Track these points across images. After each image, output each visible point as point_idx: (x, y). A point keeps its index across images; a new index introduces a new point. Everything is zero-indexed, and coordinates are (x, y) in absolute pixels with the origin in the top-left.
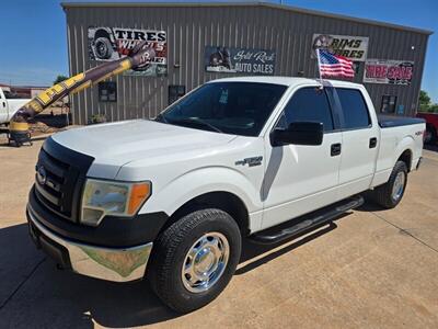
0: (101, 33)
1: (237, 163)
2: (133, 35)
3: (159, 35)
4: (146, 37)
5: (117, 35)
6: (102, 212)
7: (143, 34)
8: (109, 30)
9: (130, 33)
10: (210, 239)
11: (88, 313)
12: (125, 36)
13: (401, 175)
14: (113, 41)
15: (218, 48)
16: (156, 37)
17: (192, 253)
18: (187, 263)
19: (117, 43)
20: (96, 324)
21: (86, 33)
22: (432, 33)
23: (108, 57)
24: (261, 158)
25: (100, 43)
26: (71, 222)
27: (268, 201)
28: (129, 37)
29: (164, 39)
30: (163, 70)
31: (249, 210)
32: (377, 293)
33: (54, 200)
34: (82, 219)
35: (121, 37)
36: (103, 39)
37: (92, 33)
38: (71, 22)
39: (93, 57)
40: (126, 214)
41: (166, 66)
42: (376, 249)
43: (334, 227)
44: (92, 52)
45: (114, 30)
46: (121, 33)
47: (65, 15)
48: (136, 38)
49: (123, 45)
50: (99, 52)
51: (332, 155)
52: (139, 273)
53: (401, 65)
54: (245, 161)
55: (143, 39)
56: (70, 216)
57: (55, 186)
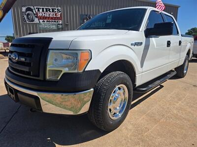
0: (29, 9)
1: (132, 44)
2: (45, 10)
3: (58, 10)
4: (51, 10)
5: (37, 10)
6: (61, 71)
7: (50, 9)
8: (32, 7)
9: (43, 9)
10: (119, 88)
11: (49, 139)
12: (41, 10)
14: (35, 13)
15: (87, 15)
16: (56, 10)
17: (112, 96)
18: (110, 102)
19: (37, 14)
20: (56, 145)
21: (21, 9)
22: (179, 7)
23: (33, 20)
24: (142, 43)
25: (28, 14)
26: (40, 80)
27: (144, 69)
28: (43, 11)
29: (60, 12)
30: (61, 26)
33: (26, 69)
34: (48, 78)
35: (39, 11)
36: (30, 12)
37: (24, 9)
39: (25, 21)
41: (62, 24)
43: (162, 87)
44: (24, 19)
45: (35, 8)
46: (38, 9)
48: (46, 11)
49: (40, 15)
50: (28, 18)
51: (167, 47)
52: (85, 108)
54: (135, 44)
55: (50, 11)
56: (39, 77)
57: (26, 60)
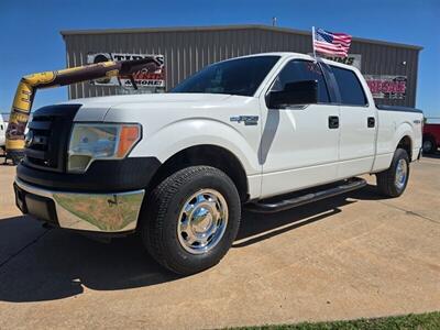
0: (100, 59)
1: (232, 119)
3: (157, 59)
5: (116, 60)
6: (90, 158)
8: (107, 55)
9: (128, 58)
10: (206, 196)
11: (78, 281)
13: (403, 162)
17: (187, 208)
18: (183, 220)
21: (86, 59)
22: (422, 48)
23: (106, 81)
24: (257, 118)
26: (58, 173)
27: (266, 166)
29: (162, 63)
31: (247, 172)
32: (386, 257)
37: (91, 59)
38: (70, 49)
39: (93, 82)
40: (115, 157)
41: (164, 88)
42: (383, 225)
45: (113, 55)
46: (119, 58)
47: (64, 43)
51: (330, 127)
53: (394, 80)
54: (241, 119)
56: (56, 167)
57: (41, 140)
